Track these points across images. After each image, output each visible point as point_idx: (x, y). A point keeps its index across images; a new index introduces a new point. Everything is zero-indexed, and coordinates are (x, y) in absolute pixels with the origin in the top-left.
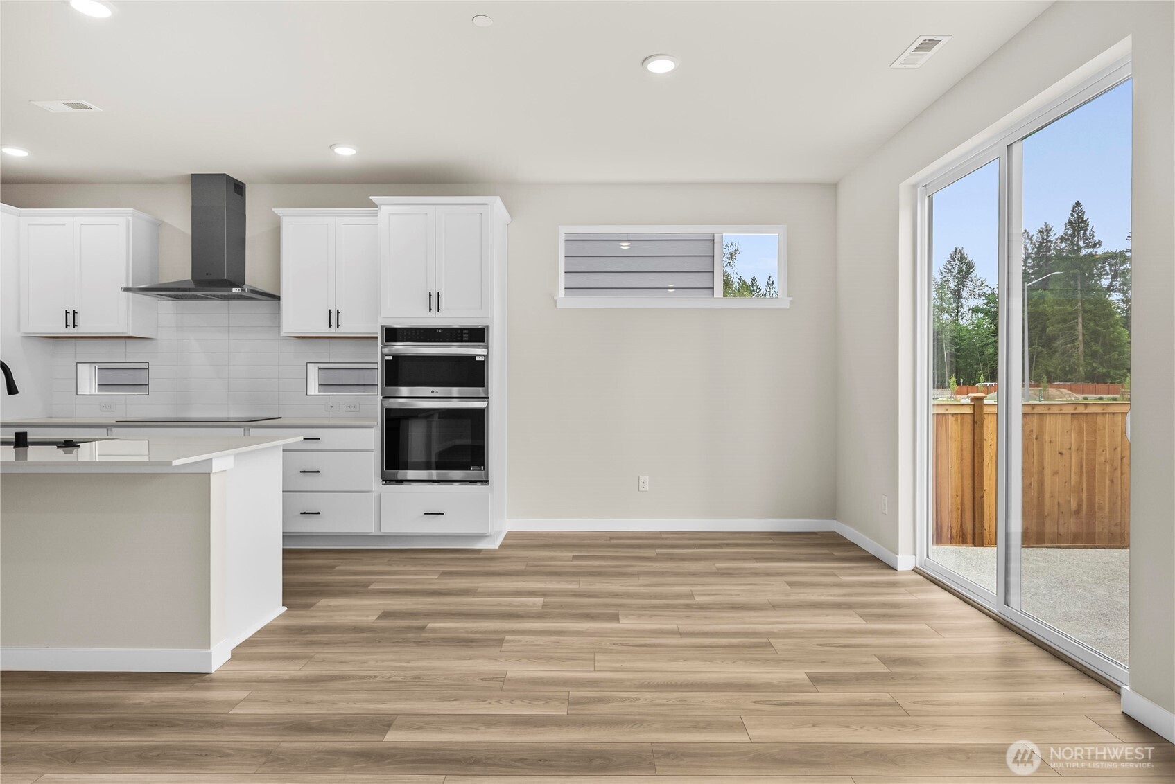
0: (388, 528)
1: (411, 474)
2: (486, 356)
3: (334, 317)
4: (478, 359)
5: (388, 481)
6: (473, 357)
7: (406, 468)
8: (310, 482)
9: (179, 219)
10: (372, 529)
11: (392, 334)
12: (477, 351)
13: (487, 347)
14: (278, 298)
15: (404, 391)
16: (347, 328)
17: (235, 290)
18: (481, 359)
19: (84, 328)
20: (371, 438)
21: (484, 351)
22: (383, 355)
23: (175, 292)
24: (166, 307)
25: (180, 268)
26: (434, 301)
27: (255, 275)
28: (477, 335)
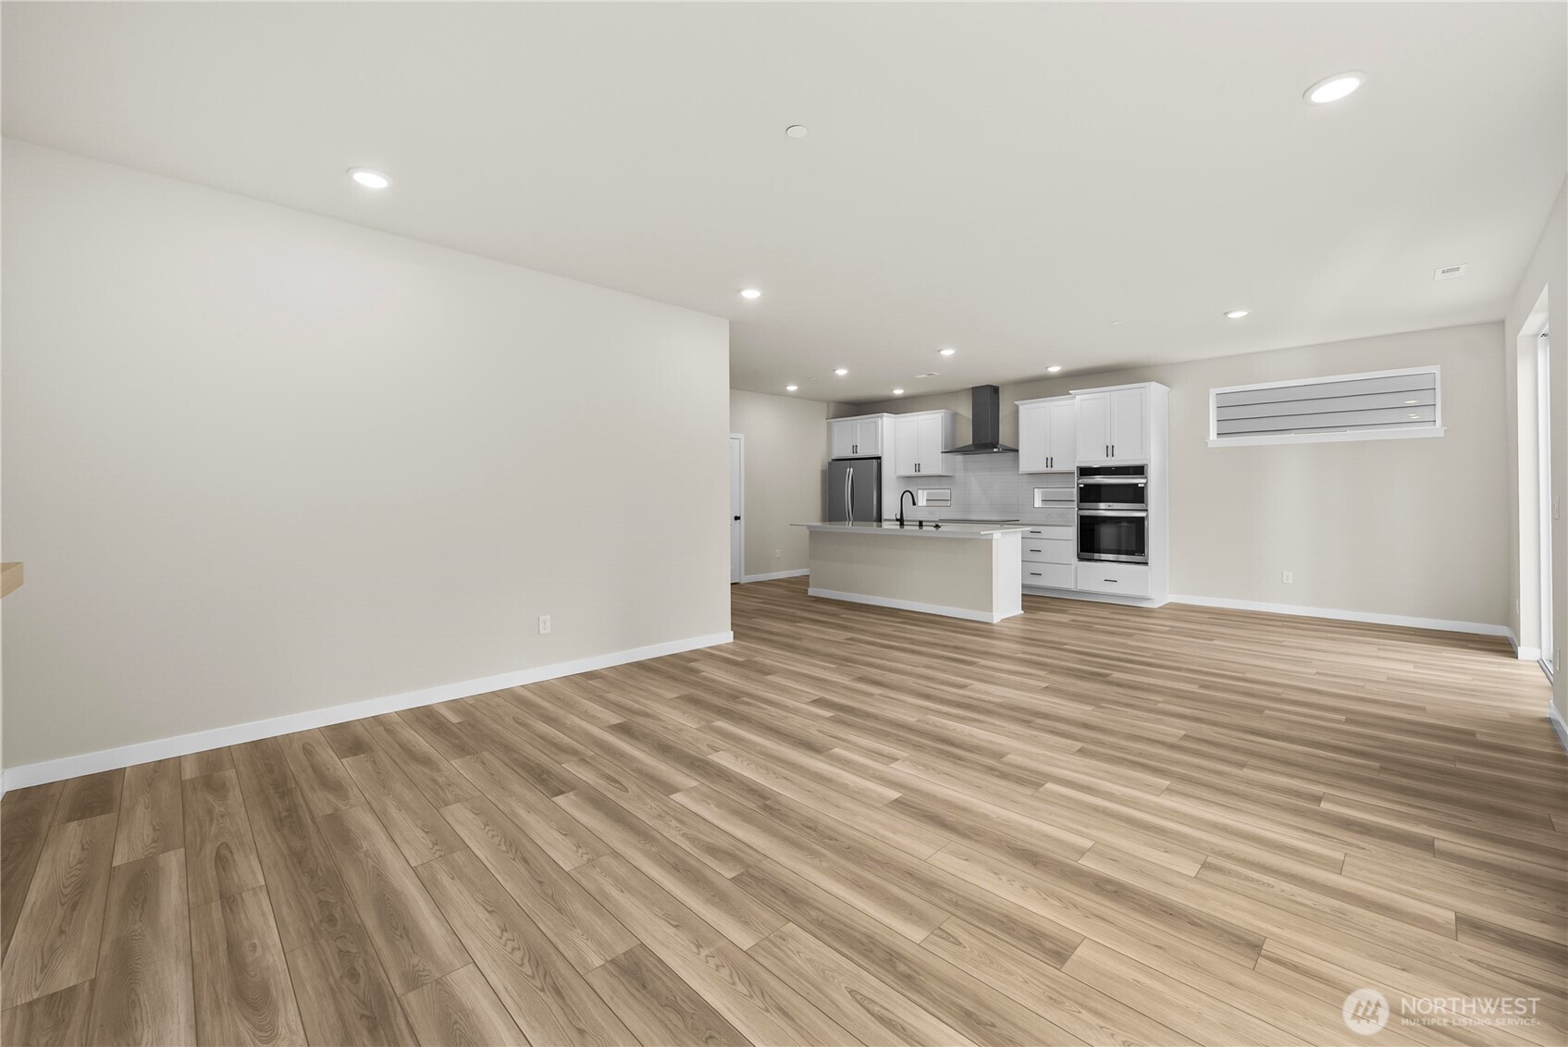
0: (1080, 587)
1: (1104, 556)
2: (1146, 484)
3: (1050, 462)
4: (1140, 485)
5: (1081, 559)
6: (1137, 484)
7: (1100, 553)
8: (1035, 556)
9: (966, 411)
10: (1072, 587)
11: (1085, 472)
12: (1139, 481)
13: (1146, 478)
14: (1018, 451)
15: (1102, 505)
16: (1057, 468)
17: (995, 450)
18: (1143, 485)
19: (923, 472)
20: (1071, 533)
21: (1144, 481)
22: (1078, 484)
23: (964, 451)
24: (959, 458)
25: (967, 438)
26: (1110, 451)
27: (1004, 438)
28: (1139, 470)
